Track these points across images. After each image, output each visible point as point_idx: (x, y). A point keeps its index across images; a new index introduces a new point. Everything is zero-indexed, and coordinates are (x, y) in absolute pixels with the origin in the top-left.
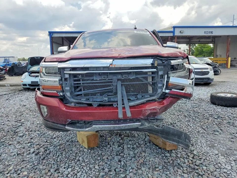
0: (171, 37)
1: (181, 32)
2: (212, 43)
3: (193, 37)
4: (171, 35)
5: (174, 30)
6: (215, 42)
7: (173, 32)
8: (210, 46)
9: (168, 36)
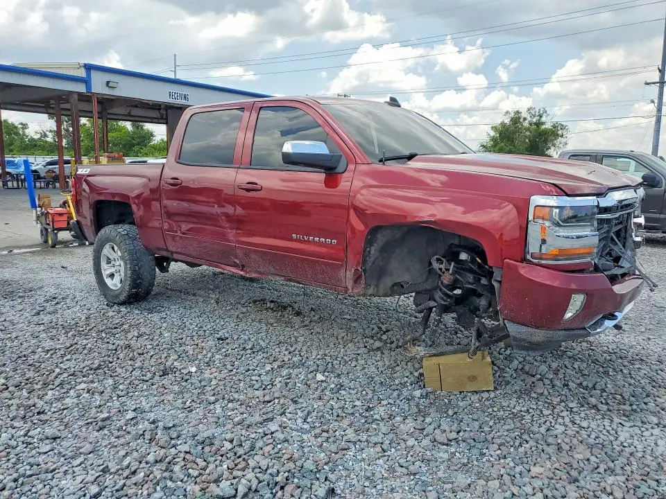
0: (80, 94)
1: (110, 85)
2: (130, 121)
3: (112, 100)
4: (82, 88)
5: (89, 74)
6: (167, 119)
7: (86, 82)
8: (124, 128)
9: (71, 92)
